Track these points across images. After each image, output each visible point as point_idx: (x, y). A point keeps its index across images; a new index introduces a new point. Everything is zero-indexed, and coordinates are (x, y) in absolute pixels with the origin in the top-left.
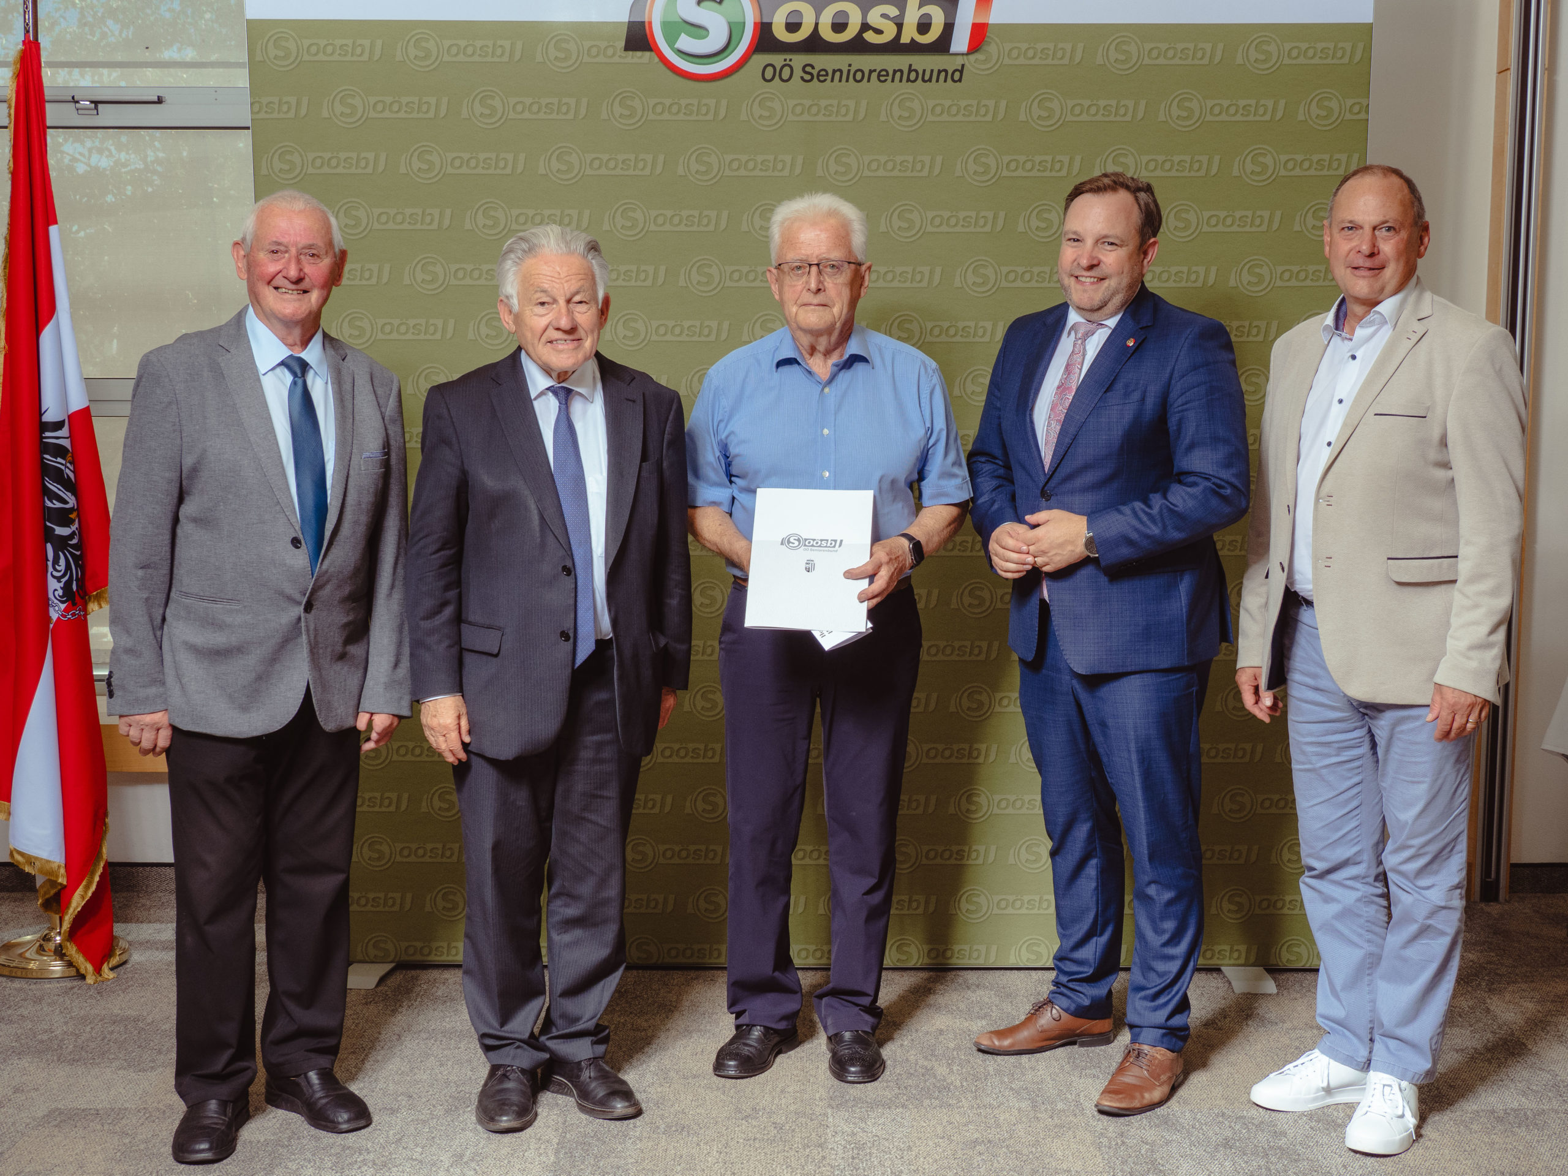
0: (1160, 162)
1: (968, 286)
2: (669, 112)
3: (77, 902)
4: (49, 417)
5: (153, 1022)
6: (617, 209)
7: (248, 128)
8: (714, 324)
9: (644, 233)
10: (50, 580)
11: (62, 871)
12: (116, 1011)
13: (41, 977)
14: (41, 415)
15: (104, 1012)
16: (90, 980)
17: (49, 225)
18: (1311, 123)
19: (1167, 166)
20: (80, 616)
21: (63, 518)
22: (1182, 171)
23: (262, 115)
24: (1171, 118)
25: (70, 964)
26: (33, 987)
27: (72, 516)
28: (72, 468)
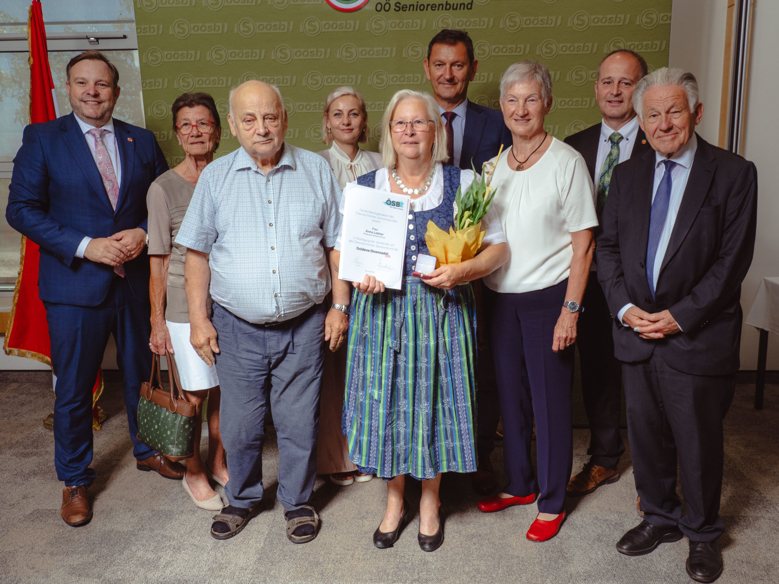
17: (51, 88)
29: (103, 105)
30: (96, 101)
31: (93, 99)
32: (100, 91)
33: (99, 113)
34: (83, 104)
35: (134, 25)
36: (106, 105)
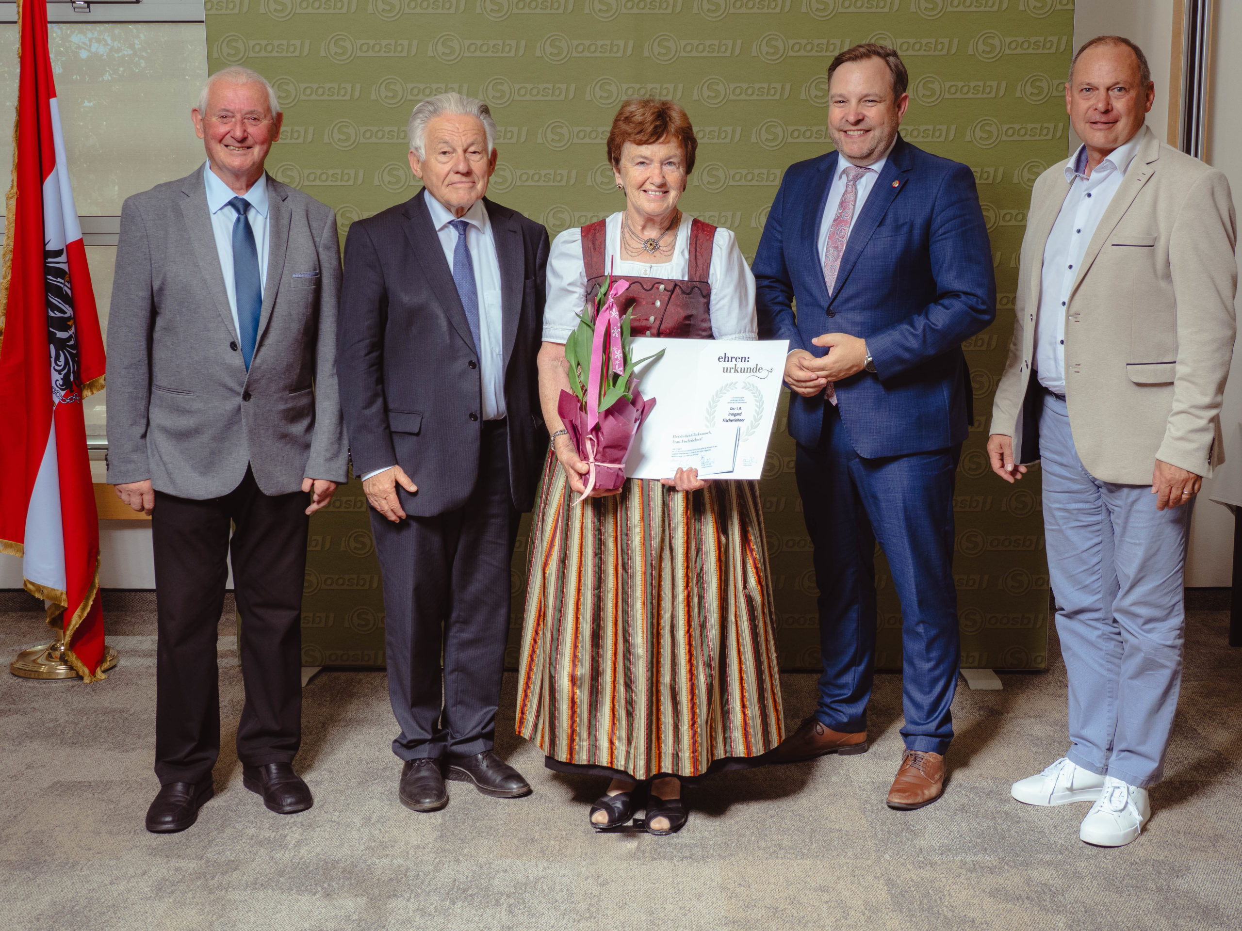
0: (912, 44)
1: (762, 142)
2: (529, 7)
3: (76, 620)
4: (51, 246)
5: (134, 713)
6: (490, 83)
7: (203, 22)
8: (565, 172)
9: (509, 102)
10: (53, 372)
11: (64, 597)
12: (107, 704)
13: (50, 678)
14: (45, 245)
15: (97, 706)
16: (87, 680)
17: (50, 97)
18: (1029, 12)
19: (917, 47)
20: (76, 400)
21: (63, 325)
22: (929, 51)
23: (213, 12)
24: (920, 9)
25: (71, 668)
26: (43, 685)
27: (70, 323)
28: (69, 286)
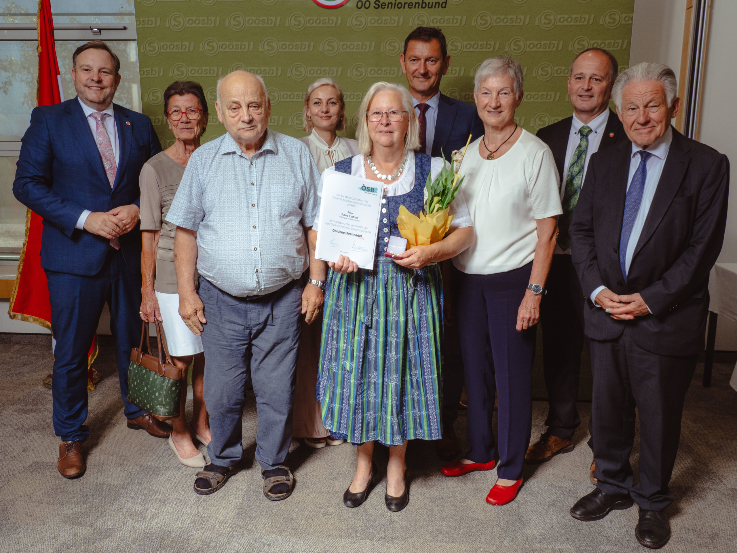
17: (57, 75)
29: (105, 90)
30: (99, 87)
31: (97, 85)
32: (103, 78)
33: (102, 97)
34: (87, 89)
35: (134, 18)
36: (108, 91)
